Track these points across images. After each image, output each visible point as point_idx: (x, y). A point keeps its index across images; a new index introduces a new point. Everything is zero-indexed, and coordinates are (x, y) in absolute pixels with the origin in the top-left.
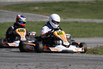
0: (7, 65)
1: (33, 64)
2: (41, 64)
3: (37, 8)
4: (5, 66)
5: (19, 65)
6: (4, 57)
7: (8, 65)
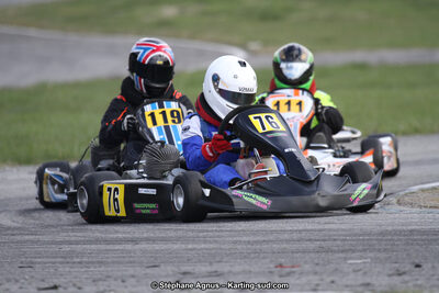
0: (133, 280)
1: (247, 268)
2: (281, 266)
3: (169, 12)
4: (123, 281)
5: (185, 273)
6: (97, 241)
7: (133, 276)
